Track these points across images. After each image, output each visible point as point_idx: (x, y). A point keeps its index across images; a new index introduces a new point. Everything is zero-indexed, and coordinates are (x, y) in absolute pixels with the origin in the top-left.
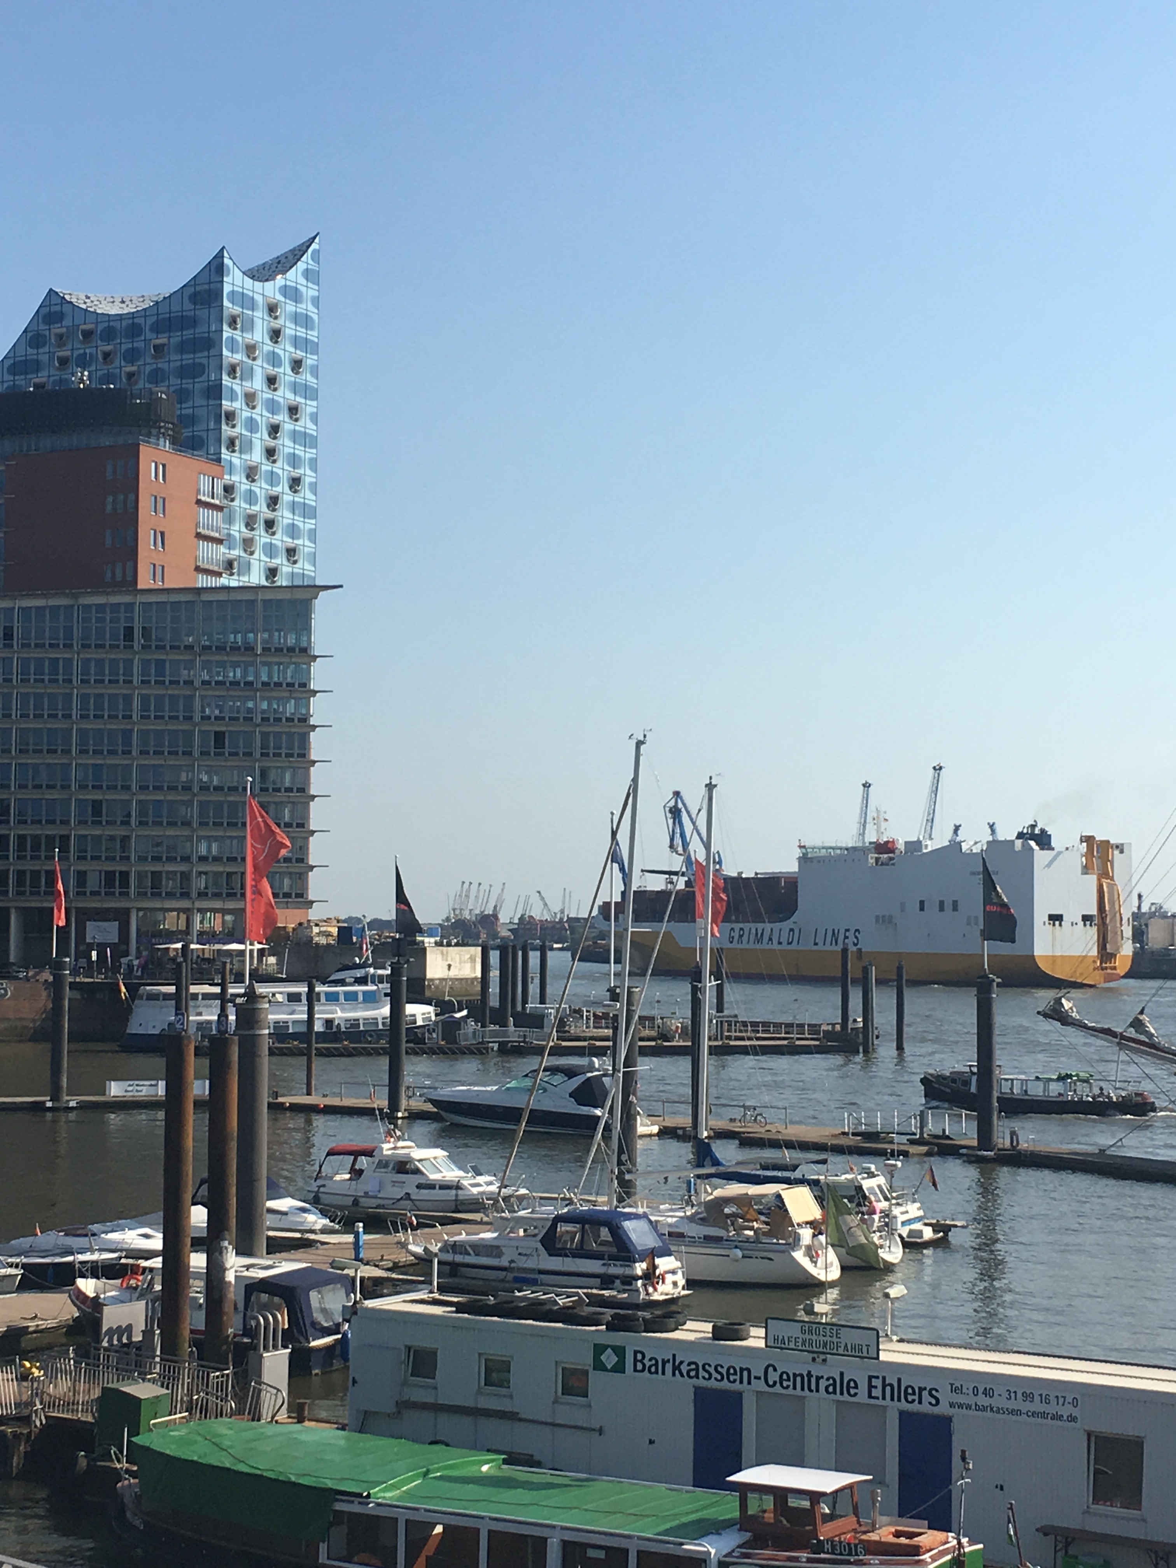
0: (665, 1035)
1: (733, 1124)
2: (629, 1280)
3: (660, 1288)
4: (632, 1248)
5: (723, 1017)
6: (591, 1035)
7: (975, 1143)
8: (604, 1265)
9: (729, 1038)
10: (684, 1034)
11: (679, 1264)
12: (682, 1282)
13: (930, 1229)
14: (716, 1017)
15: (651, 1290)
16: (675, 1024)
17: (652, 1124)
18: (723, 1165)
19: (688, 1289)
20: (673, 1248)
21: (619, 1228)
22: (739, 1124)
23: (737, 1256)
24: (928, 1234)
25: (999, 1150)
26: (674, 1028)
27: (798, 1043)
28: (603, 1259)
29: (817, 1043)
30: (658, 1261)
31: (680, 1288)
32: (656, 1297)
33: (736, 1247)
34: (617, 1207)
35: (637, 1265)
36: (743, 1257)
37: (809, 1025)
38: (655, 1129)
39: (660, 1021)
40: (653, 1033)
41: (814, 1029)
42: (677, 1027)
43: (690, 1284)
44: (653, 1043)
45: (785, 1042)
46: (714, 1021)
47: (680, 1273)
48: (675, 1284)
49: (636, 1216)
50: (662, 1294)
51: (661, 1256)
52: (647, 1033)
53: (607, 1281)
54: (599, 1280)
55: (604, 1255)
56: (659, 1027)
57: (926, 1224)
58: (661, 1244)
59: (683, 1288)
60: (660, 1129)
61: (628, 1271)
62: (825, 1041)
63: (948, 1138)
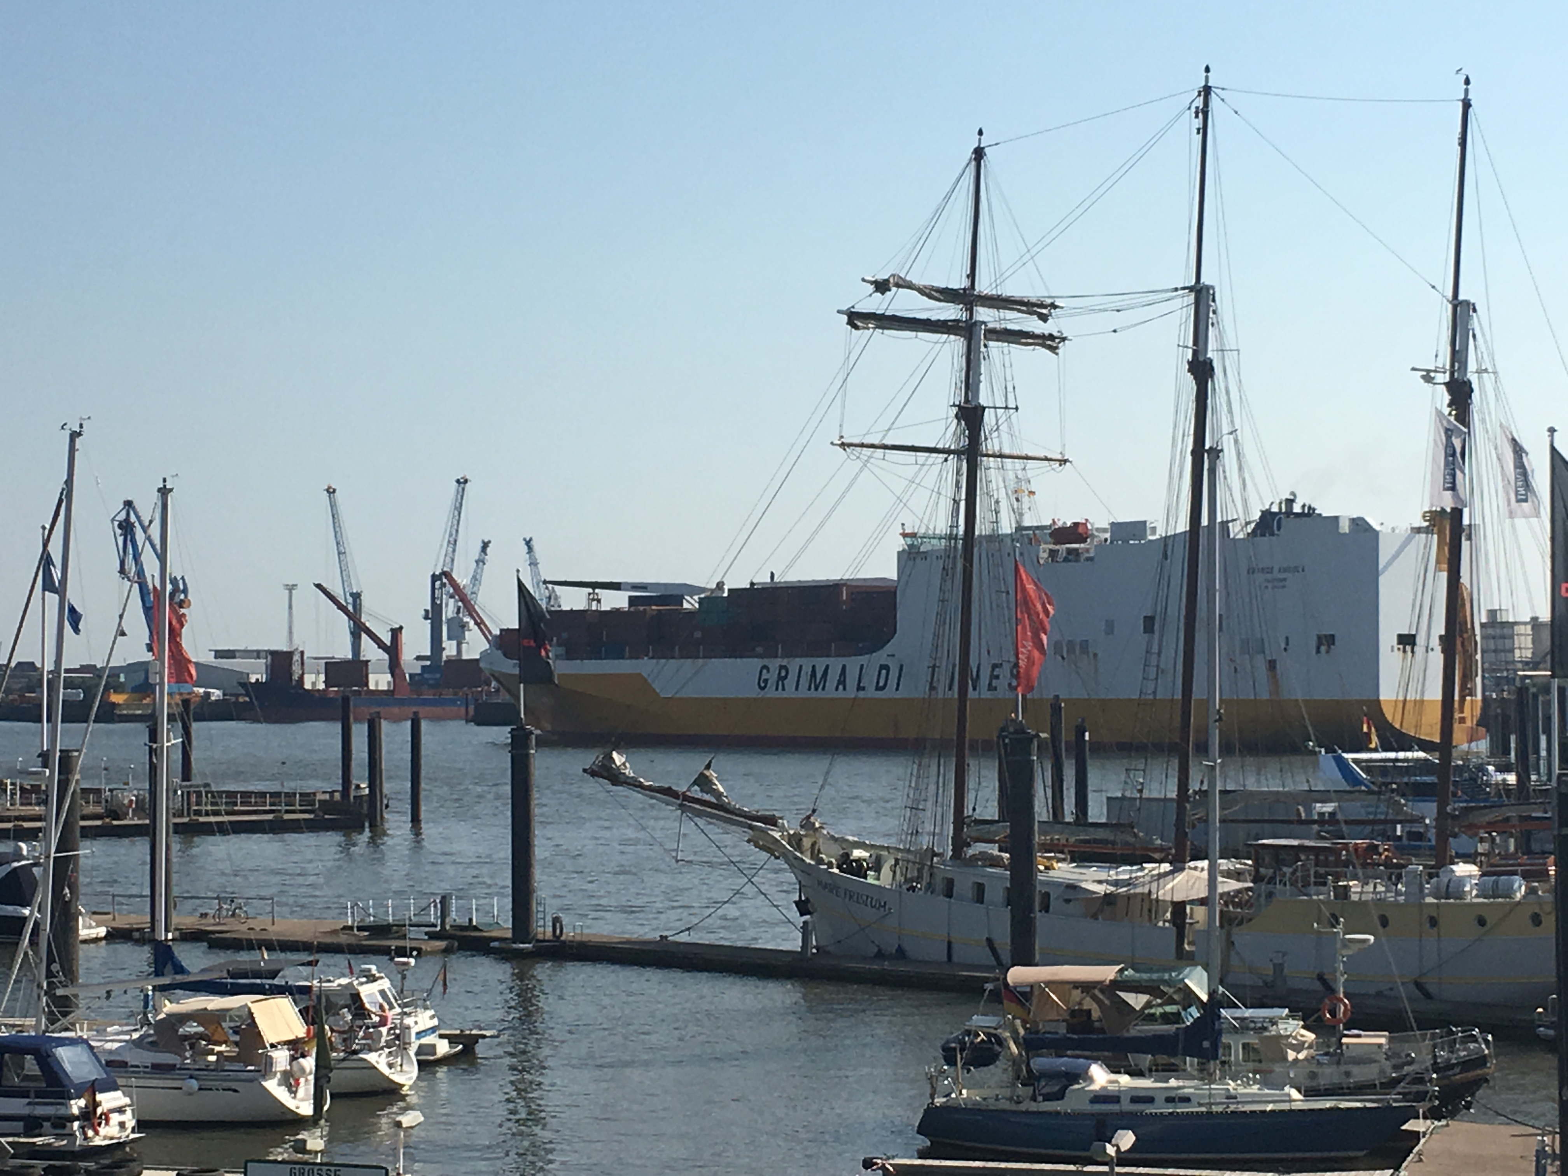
0: (115, 811)
1: (204, 921)
2: (61, 1123)
3: (103, 1130)
4: (66, 1082)
5: (191, 786)
6: (17, 814)
7: (509, 934)
8: (29, 1104)
9: (198, 813)
10: (140, 808)
11: (127, 1100)
12: (131, 1123)
13: (446, 1041)
14: (181, 787)
15: (90, 1133)
16: (129, 797)
17: (98, 926)
18: (188, 973)
19: (139, 1132)
20: (120, 1082)
21: (49, 1056)
22: (212, 921)
23: (191, 1088)
24: (443, 1048)
25: (538, 941)
26: (126, 802)
27: (287, 817)
28: (28, 1097)
29: (312, 816)
30: (99, 1097)
31: (129, 1130)
32: (98, 1142)
33: (191, 1077)
34: (45, 1032)
35: (73, 1102)
36: (200, 1089)
37: (301, 794)
38: (102, 931)
39: (108, 793)
40: (100, 810)
41: (307, 798)
42: (131, 801)
43: (141, 1125)
44: (98, 823)
45: (270, 817)
46: (179, 792)
47: (129, 1111)
48: (122, 1125)
49: (72, 1042)
50: (105, 1138)
51: (102, 1091)
52: (91, 809)
53: (33, 1125)
54: (21, 1124)
55: (29, 1091)
56: (107, 801)
57: (442, 1036)
58: (105, 1076)
59: (133, 1131)
60: (108, 932)
61: (62, 1111)
62: (321, 814)
63: (476, 928)
